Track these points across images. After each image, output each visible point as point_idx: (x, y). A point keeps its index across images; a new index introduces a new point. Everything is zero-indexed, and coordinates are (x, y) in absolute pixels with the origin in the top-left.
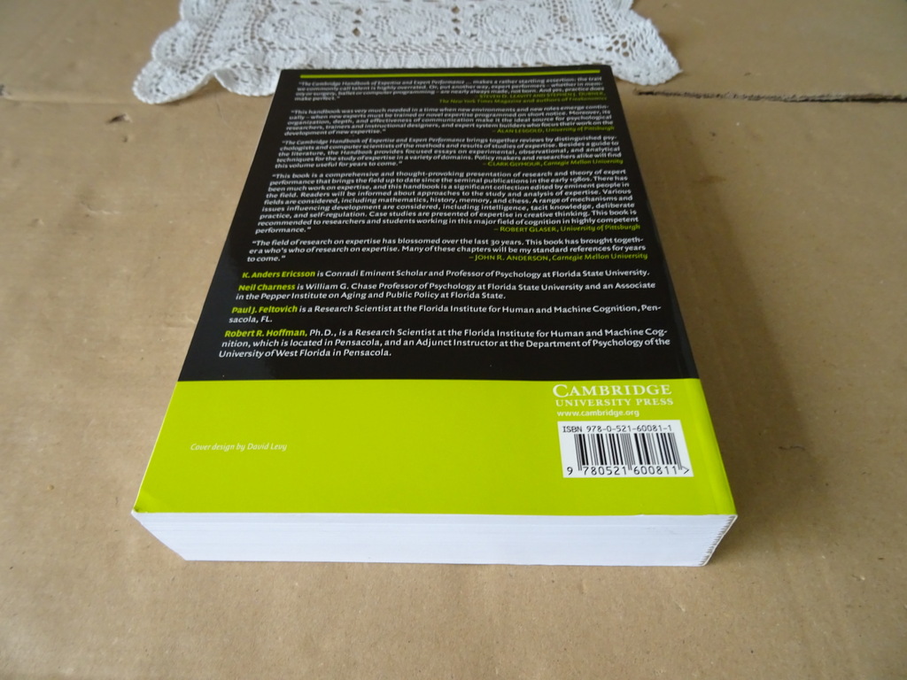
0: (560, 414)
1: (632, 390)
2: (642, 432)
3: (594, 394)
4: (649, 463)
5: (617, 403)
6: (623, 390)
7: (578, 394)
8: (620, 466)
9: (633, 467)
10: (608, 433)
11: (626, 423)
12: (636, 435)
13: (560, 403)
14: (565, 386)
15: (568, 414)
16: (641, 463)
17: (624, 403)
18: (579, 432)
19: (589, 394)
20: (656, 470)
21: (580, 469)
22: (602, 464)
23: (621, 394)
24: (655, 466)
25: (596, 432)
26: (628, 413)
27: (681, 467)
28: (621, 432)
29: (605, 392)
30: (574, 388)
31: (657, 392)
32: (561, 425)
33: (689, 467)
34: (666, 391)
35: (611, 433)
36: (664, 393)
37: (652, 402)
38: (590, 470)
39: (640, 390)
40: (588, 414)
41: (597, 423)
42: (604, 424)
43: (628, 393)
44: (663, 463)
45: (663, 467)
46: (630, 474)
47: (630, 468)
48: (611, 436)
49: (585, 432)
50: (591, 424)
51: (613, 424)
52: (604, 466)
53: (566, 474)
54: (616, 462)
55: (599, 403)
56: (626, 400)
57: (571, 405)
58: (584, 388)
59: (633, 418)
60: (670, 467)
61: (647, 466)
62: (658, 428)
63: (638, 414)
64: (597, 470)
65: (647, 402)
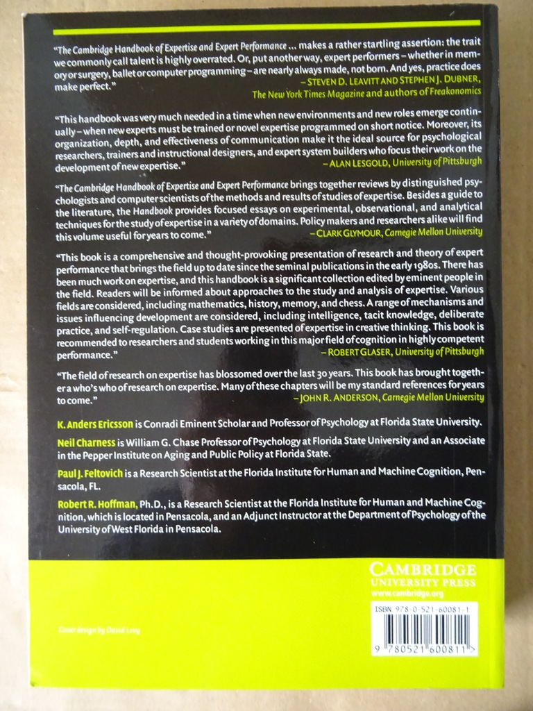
0: (374, 594)
1: (441, 570)
2: (443, 613)
3: (407, 573)
4: (443, 643)
5: (425, 583)
6: (433, 570)
7: (392, 573)
8: (419, 644)
9: (430, 646)
10: (413, 614)
11: (430, 604)
12: (437, 617)
13: (375, 582)
14: (381, 564)
15: (381, 594)
16: (437, 643)
17: (432, 583)
18: (389, 613)
19: (402, 572)
20: (448, 649)
21: (386, 647)
22: (405, 643)
23: (431, 574)
24: (448, 646)
25: (404, 613)
26: (434, 594)
27: (469, 647)
28: (425, 613)
29: (416, 571)
30: (389, 566)
31: (463, 571)
32: (374, 604)
33: (476, 648)
34: (472, 572)
35: (416, 614)
36: (469, 574)
37: (456, 583)
38: (394, 648)
39: (448, 569)
40: (399, 594)
41: (405, 604)
42: (411, 605)
43: (437, 573)
44: (455, 643)
45: (454, 646)
46: (427, 652)
47: (427, 647)
48: (416, 618)
49: (394, 612)
50: (400, 604)
51: (419, 604)
52: (406, 645)
53: (374, 652)
54: (416, 641)
55: (410, 582)
56: (434, 580)
57: (385, 584)
58: (398, 566)
59: (438, 599)
60: (460, 646)
61: (441, 645)
62: (457, 609)
63: (442, 596)
64: (399, 649)
65: (452, 583)
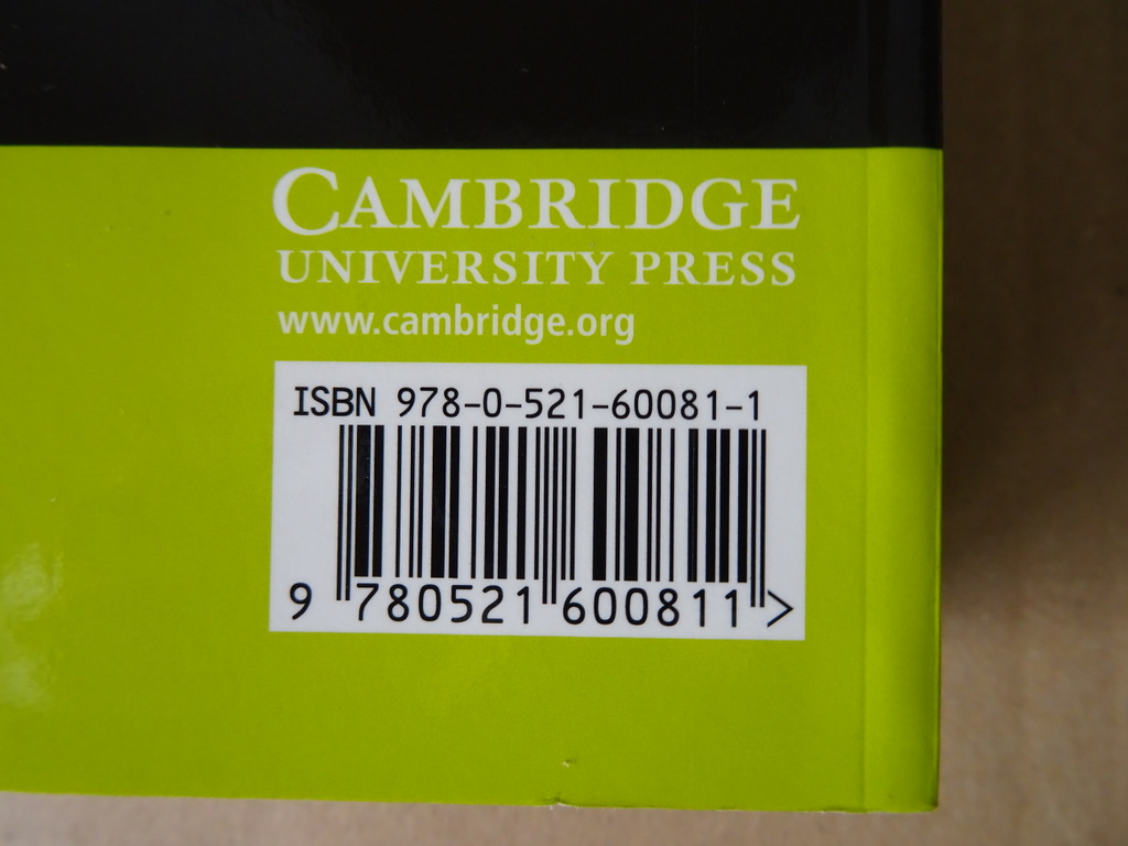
0: (291, 323)
1: (623, 203)
2: (632, 421)
3: (456, 221)
4: (631, 575)
5: (546, 270)
6: (585, 206)
7: (383, 221)
8: (511, 585)
9: (564, 587)
10: (484, 422)
11: (568, 376)
12: (600, 435)
13: (296, 269)
14: (331, 177)
15: (326, 323)
16: (599, 573)
17: (577, 270)
18: (365, 419)
19: (431, 217)
20: (655, 605)
21: (343, 592)
22: (437, 571)
23: (571, 221)
24: (653, 589)
25: (435, 417)
26: (591, 325)
27: (759, 596)
28: (543, 421)
29: (503, 213)
30: (369, 188)
31: (736, 211)
32: (290, 375)
34: (779, 215)
35: (497, 423)
36: (766, 222)
37: (700, 270)
38: (383, 599)
39: (659, 203)
40: (415, 324)
41: (442, 374)
42: (470, 380)
43: (604, 222)
44: (692, 577)
45: (685, 589)
46: (548, 619)
47: (549, 596)
48: (496, 440)
49: (388, 414)
50: (418, 375)
51: (513, 379)
52: (445, 584)
54: (495, 565)
55: (469, 268)
56: (587, 256)
57: (345, 276)
58: (414, 187)
59: (603, 351)
60: (716, 592)
61: (621, 588)
62: (703, 404)
63: (627, 329)
64: (412, 601)
65: (680, 269)
